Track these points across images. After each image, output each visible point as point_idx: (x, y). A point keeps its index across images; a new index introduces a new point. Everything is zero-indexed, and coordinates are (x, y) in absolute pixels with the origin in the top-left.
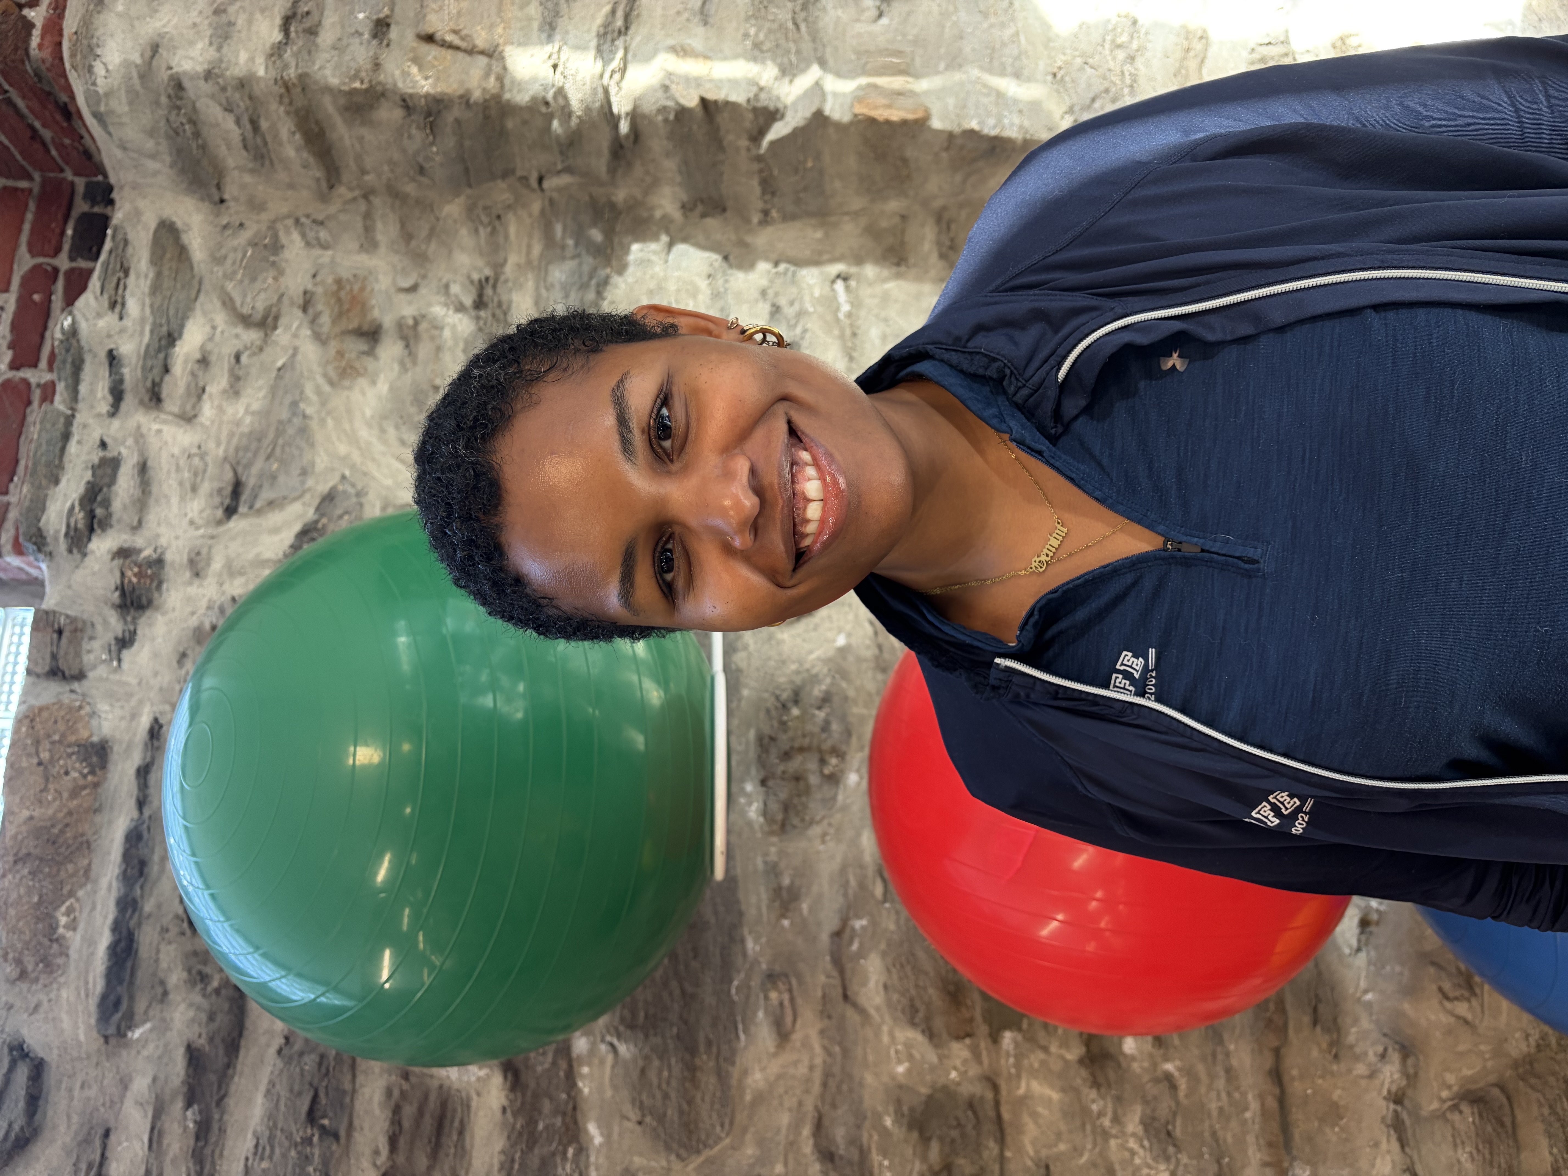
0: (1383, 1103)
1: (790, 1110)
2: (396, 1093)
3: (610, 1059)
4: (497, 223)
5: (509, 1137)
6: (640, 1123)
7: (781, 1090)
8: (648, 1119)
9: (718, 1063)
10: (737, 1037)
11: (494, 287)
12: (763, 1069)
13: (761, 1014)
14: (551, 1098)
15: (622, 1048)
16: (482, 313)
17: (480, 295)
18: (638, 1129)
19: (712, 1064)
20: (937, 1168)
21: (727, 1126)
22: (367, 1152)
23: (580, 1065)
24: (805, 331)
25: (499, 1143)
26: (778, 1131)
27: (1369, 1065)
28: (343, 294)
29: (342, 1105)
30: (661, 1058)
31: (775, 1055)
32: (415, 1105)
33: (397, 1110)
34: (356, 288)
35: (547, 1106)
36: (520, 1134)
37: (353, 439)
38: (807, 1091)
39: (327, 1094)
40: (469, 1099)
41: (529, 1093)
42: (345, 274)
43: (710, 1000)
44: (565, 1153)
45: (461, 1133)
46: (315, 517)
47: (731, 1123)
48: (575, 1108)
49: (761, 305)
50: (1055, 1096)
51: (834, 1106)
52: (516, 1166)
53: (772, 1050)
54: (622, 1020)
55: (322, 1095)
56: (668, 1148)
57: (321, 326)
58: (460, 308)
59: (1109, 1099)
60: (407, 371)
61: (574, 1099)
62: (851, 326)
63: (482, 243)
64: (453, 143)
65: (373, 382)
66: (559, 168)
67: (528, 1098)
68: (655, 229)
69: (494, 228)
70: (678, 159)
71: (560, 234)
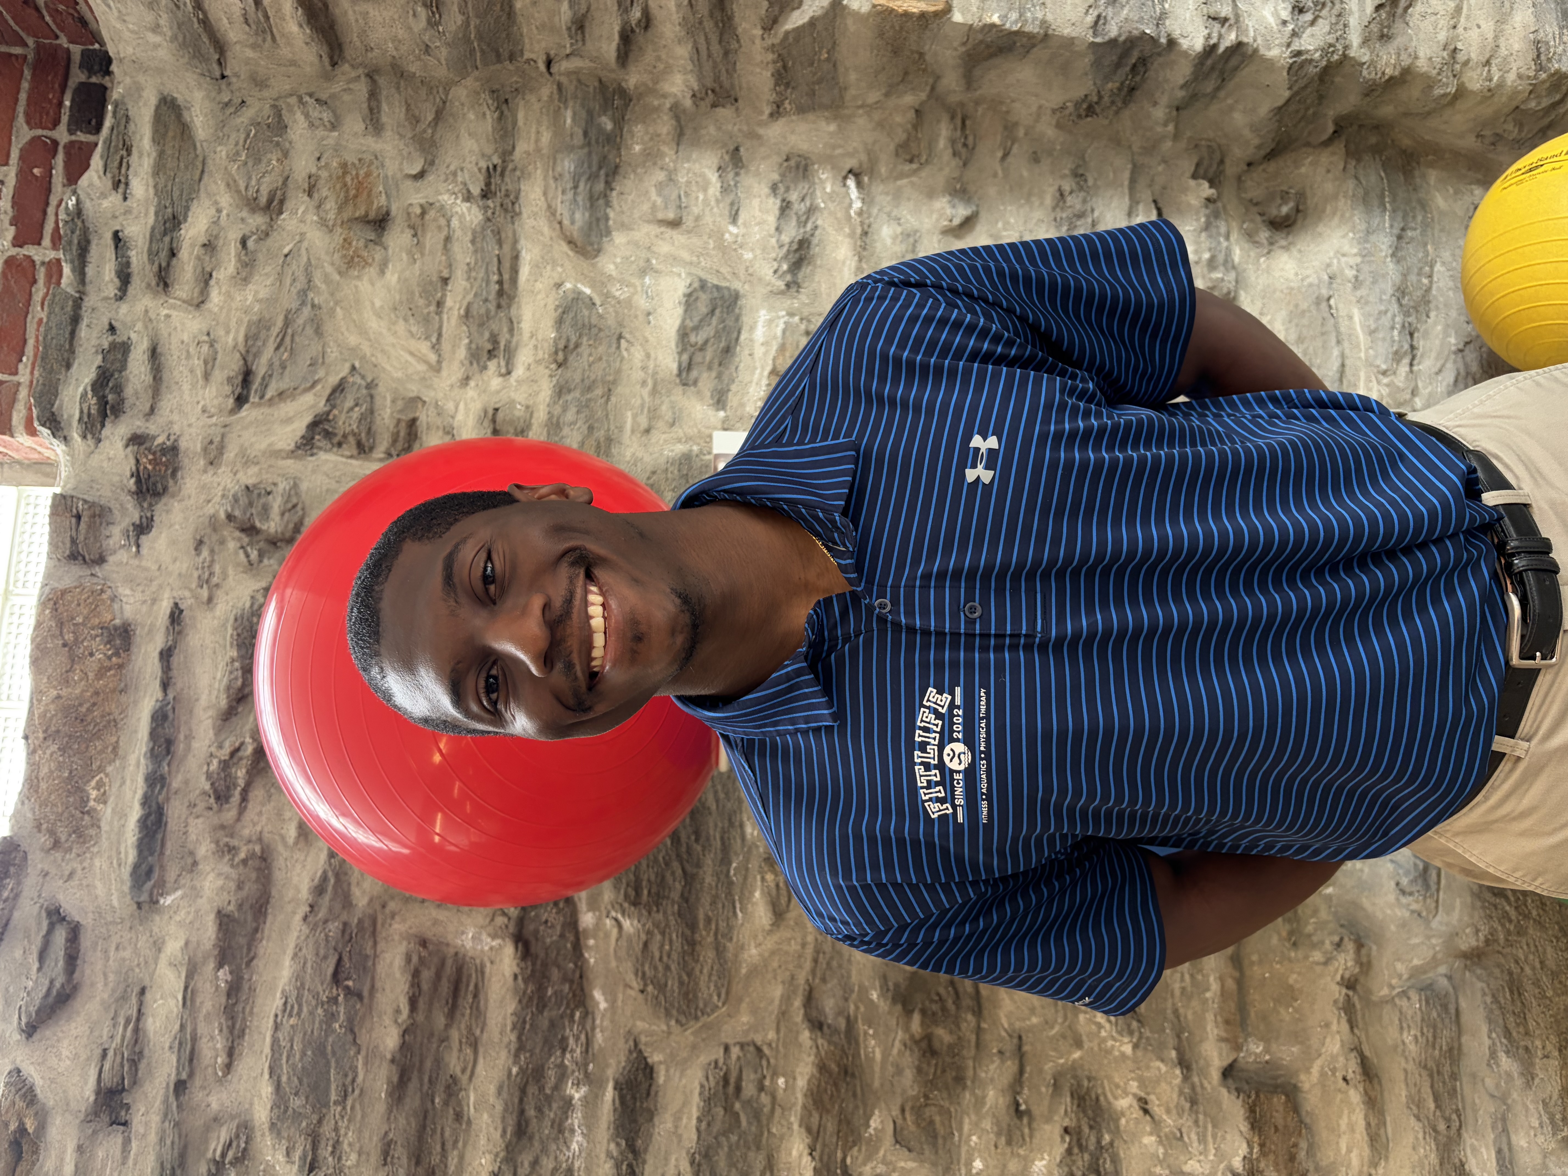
0: (1336, 988)
1: (783, 982)
2: (415, 959)
3: (615, 931)
4: (504, 107)
5: (520, 1001)
6: (642, 991)
7: (775, 964)
8: (650, 988)
9: (716, 938)
11: (502, 174)
12: (759, 945)
13: (757, 894)
14: (559, 967)
15: (627, 924)
16: (490, 203)
17: (488, 184)
18: (641, 997)
19: (710, 939)
20: (917, 1037)
21: (723, 996)
22: (390, 1011)
23: (587, 938)
24: (816, 227)
25: (511, 1006)
26: (772, 1001)
27: (1325, 953)
28: (348, 179)
29: (364, 968)
30: (663, 934)
32: (433, 970)
33: (416, 974)
34: (362, 173)
35: (555, 974)
36: (531, 999)
37: (362, 331)
38: (800, 967)
39: (350, 959)
40: (483, 966)
41: (539, 962)
42: (351, 158)
43: (709, 880)
44: (572, 1016)
45: (476, 996)
46: (327, 409)
47: (728, 993)
48: (581, 977)
49: (771, 200)
51: (824, 980)
52: (528, 1026)
54: (626, 896)
55: (346, 958)
56: (668, 1014)
57: (327, 212)
58: (468, 197)
60: (415, 260)
61: (581, 968)
62: (862, 223)
63: (490, 129)
64: (459, 23)
65: (382, 272)
66: (568, 51)
67: (538, 966)
68: (665, 118)
69: (502, 113)
70: (690, 46)
71: (569, 121)
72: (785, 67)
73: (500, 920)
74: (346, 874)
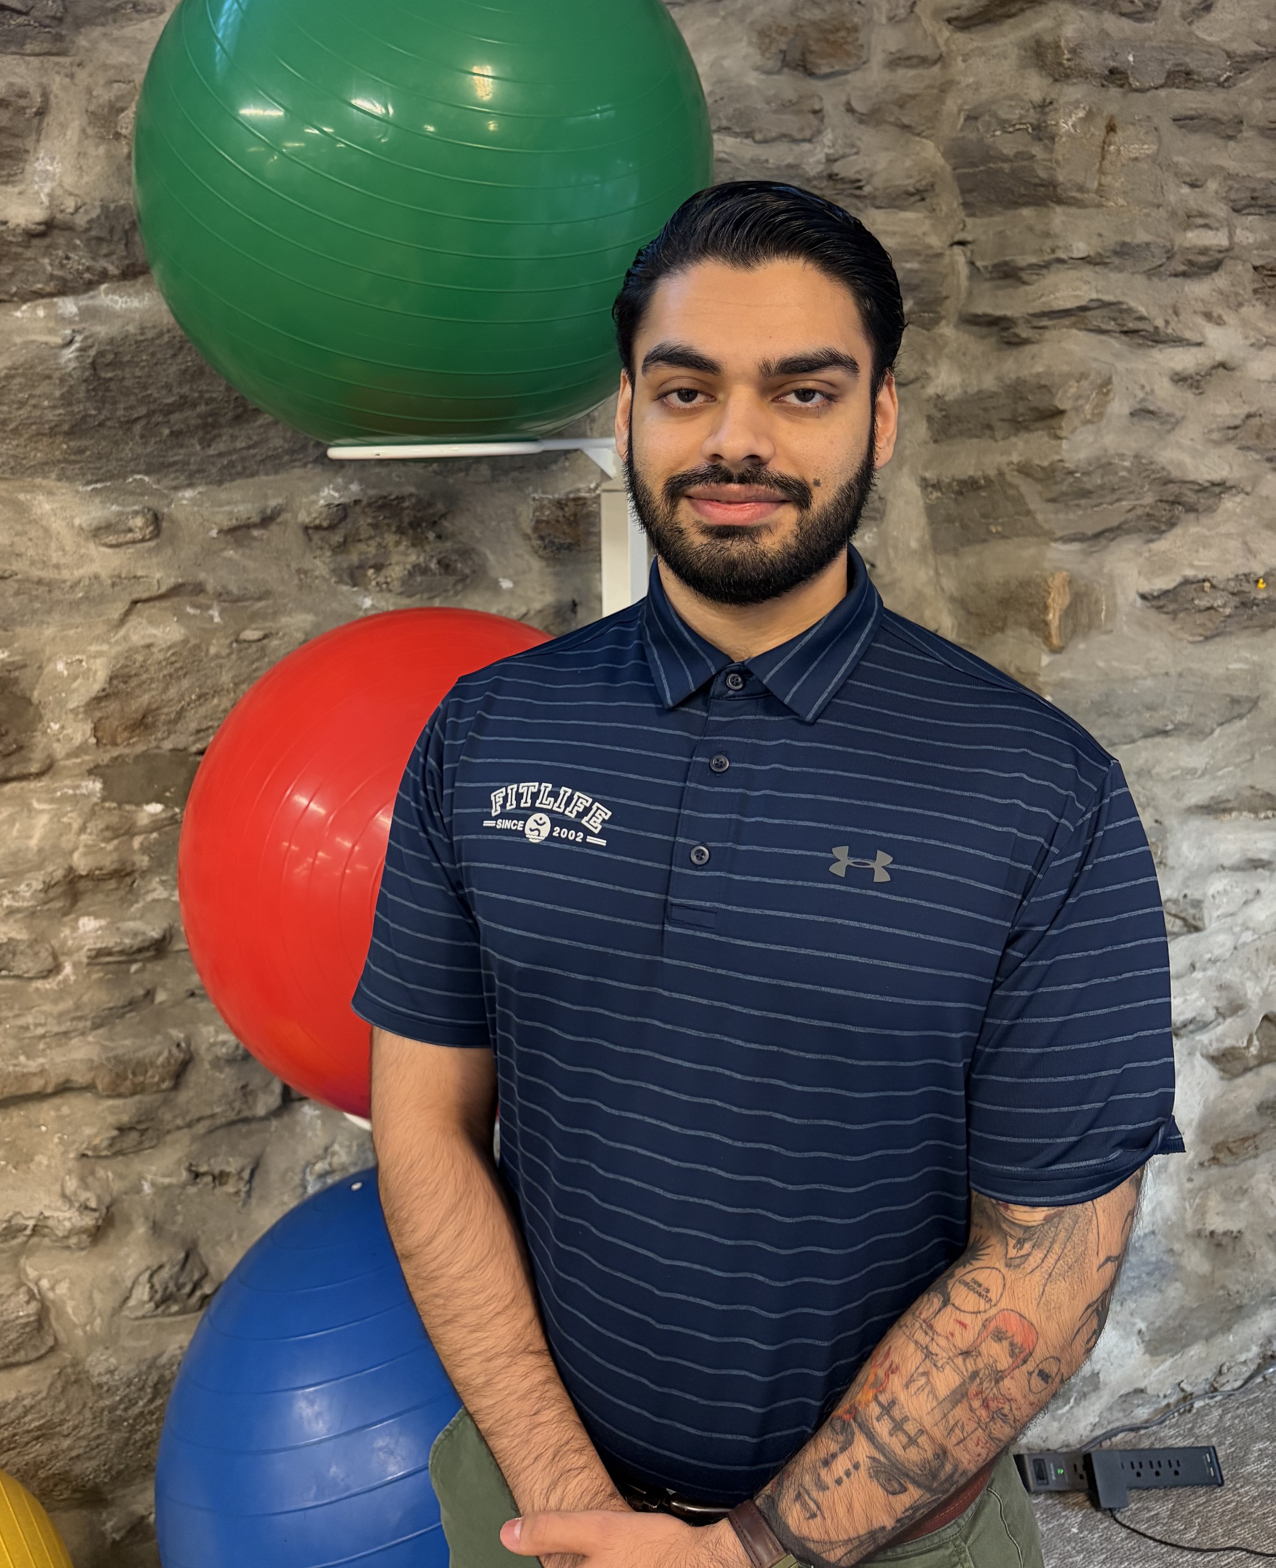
10: (89, 483)
31: (71, 525)
50: (33, 843)
53: (77, 522)
59: (32, 903)
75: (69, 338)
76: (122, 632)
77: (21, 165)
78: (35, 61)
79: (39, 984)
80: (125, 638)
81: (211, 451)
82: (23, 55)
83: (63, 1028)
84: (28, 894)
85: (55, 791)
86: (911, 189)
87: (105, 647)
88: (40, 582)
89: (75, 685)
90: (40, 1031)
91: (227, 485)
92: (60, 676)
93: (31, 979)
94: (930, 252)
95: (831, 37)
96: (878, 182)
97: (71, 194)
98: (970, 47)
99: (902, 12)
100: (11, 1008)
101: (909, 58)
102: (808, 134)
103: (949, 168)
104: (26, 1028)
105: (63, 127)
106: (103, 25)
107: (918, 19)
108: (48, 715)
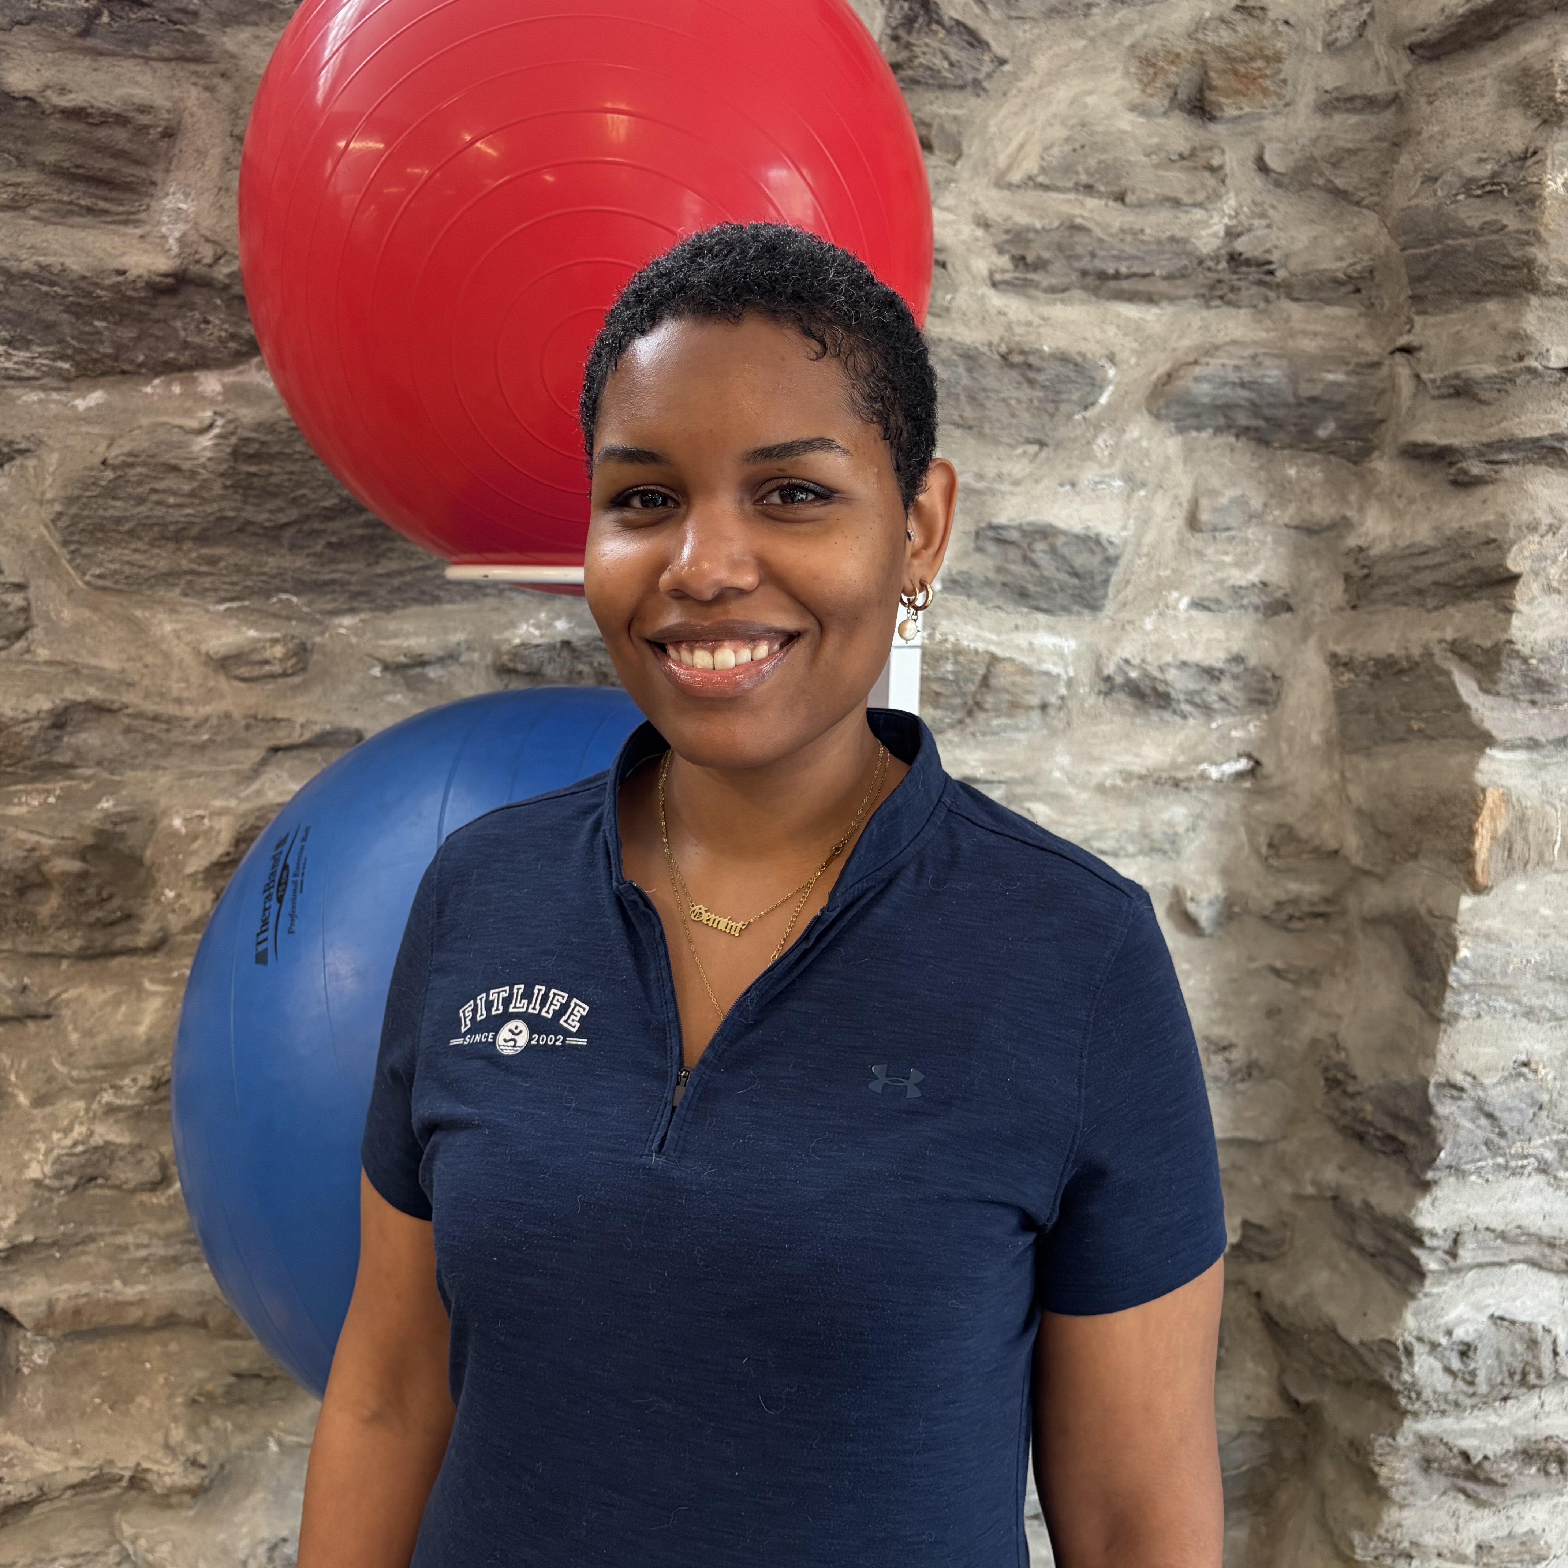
0: (132, 1463)
1: (123, 671)
2: (144, 119)
3: (194, 424)
4: (1350, 287)
5: (84, 278)
6: (104, 463)
7: (149, 659)
8: (109, 474)
9: (186, 573)
10: (223, 600)
11: (1260, 283)
12: (177, 635)
13: (252, 633)
14: (138, 339)
15: (206, 441)
16: (1223, 265)
17: (1248, 263)
18: (97, 460)
19: (185, 564)
20: (45, 868)
21: (101, 582)
22: (63, 78)
23: (182, 382)
24: (1184, 717)
25: (76, 264)
26: (94, 654)
27: (182, 1444)
28: (1259, 63)
29: (128, 41)
30: (192, 494)
31: (197, 652)
32: (128, 147)
33: (121, 120)
34: (1267, 83)
35: (127, 333)
36: (88, 294)
37: (1054, 76)
38: (147, 696)
39: (142, 21)
40: (137, 223)
41: (144, 309)
42: (1287, 68)
43: (272, 563)
44: (63, 357)
45: (90, 210)
46: (947, 22)
47: (105, 589)
48: (123, 372)
49: (1222, 655)
50: (142, 1030)
51: (128, 730)
52: (44, 288)
53: (204, 648)
54: (246, 441)
56: (71, 500)
57: (1215, 31)
58: (1231, 234)
59: (136, 1101)
60: (1148, 155)
61: (138, 373)
62: (1190, 779)
63: (1323, 266)
64: (1469, 223)
65: (1133, 108)
66: (1425, 376)
67: (137, 307)
68: (1333, 510)
69: (1342, 284)
70: (1431, 542)
71: (1331, 377)
72: (1401, 671)
73: (207, 253)
74: (271, 20)
75: (207, 422)
76: (255, 786)
77: (146, 200)
78: (164, 69)
79: (145, 1197)
80: (259, 793)
81: (379, 570)
82: (147, 59)
83: (171, 1252)
84: (133, 1091)
85: (171, 970)
86: (1341, 275)
87: (233, 803)
88: (156, 718)
89: (195, 846)
90: (143, 1253)
91: (398, 612)
92: (175, 834)
93: (133, 1191)
94: (1363, 360)
95: (1242, 69)
96: (1295, 265)
97: (207, 240)
98: (1438, 84)
99: (1344, 35)
100: (109, 1223)
101: (1351, 99)
102: (1200, 196)
103: (1396, 249)
104: (125, 1248)
105: (201, 154)
106: (256, 24)
107: (1369, 45)
108: (162, 879)
